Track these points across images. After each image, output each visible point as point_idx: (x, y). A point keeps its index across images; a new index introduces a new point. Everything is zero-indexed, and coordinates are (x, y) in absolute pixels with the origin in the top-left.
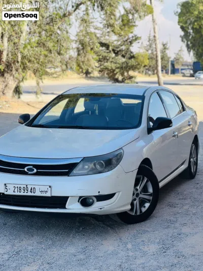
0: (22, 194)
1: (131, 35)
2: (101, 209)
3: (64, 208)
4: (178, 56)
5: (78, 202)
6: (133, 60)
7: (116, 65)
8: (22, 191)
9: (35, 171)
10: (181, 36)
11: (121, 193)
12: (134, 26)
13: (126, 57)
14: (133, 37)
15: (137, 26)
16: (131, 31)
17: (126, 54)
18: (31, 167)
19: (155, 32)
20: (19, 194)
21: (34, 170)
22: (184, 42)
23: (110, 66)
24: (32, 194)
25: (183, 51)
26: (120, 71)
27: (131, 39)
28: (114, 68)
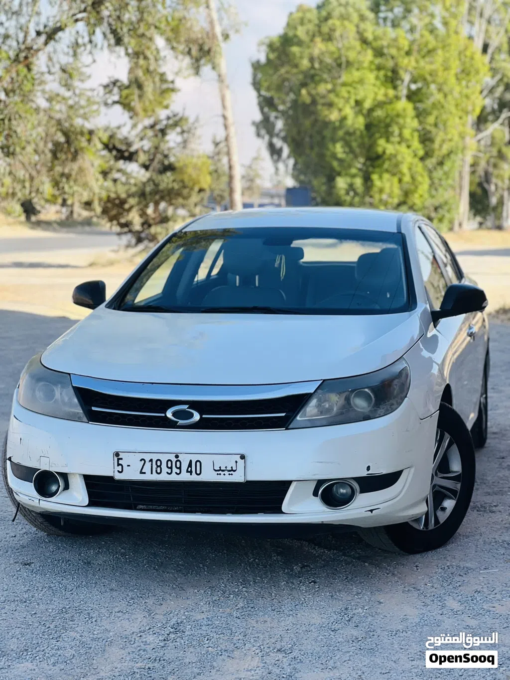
0: (164, 477)
1: (163, 114)
2: (371, 511)
3: (278, 510)
4: (252, 173)
5: (315, 494)
6: (169, 174)
7: (127, 187)
8: (165, 469)
9: (197, 417)
10: (254, 123)
11: (413, 470)
12: (173, 90)
13: (151, 168)
14: (168, 118)
15: (179, 90)
16: (165, 103)
17: (152, 160)
18: (185, 407)
19: (224, 107)
20: (155, 477)
21: (192, 415)
22: (263, 138)
23: (113, 189)
24: (194, 478)
25: (263, 160)
26: (139, 203)
27: (165, 122)
28: (123, 196)
